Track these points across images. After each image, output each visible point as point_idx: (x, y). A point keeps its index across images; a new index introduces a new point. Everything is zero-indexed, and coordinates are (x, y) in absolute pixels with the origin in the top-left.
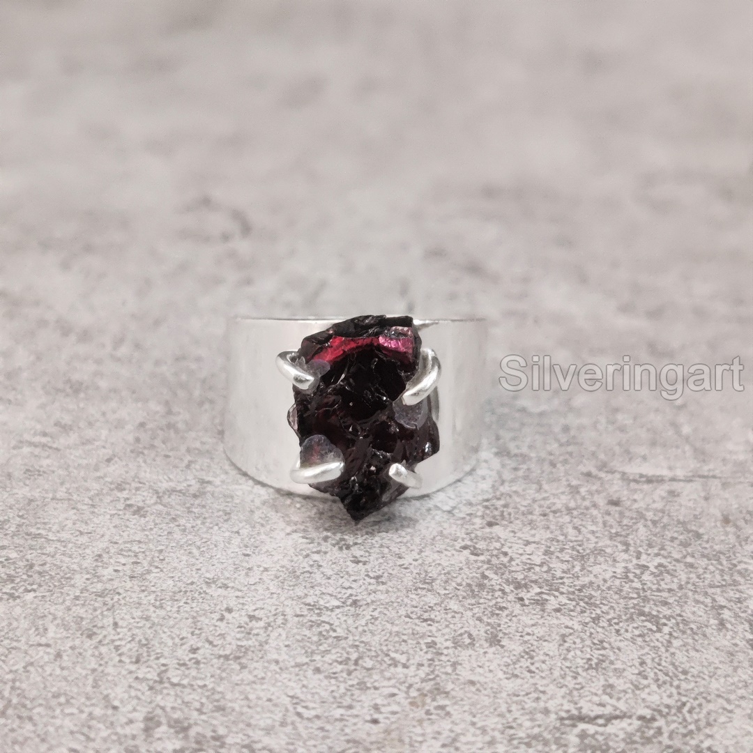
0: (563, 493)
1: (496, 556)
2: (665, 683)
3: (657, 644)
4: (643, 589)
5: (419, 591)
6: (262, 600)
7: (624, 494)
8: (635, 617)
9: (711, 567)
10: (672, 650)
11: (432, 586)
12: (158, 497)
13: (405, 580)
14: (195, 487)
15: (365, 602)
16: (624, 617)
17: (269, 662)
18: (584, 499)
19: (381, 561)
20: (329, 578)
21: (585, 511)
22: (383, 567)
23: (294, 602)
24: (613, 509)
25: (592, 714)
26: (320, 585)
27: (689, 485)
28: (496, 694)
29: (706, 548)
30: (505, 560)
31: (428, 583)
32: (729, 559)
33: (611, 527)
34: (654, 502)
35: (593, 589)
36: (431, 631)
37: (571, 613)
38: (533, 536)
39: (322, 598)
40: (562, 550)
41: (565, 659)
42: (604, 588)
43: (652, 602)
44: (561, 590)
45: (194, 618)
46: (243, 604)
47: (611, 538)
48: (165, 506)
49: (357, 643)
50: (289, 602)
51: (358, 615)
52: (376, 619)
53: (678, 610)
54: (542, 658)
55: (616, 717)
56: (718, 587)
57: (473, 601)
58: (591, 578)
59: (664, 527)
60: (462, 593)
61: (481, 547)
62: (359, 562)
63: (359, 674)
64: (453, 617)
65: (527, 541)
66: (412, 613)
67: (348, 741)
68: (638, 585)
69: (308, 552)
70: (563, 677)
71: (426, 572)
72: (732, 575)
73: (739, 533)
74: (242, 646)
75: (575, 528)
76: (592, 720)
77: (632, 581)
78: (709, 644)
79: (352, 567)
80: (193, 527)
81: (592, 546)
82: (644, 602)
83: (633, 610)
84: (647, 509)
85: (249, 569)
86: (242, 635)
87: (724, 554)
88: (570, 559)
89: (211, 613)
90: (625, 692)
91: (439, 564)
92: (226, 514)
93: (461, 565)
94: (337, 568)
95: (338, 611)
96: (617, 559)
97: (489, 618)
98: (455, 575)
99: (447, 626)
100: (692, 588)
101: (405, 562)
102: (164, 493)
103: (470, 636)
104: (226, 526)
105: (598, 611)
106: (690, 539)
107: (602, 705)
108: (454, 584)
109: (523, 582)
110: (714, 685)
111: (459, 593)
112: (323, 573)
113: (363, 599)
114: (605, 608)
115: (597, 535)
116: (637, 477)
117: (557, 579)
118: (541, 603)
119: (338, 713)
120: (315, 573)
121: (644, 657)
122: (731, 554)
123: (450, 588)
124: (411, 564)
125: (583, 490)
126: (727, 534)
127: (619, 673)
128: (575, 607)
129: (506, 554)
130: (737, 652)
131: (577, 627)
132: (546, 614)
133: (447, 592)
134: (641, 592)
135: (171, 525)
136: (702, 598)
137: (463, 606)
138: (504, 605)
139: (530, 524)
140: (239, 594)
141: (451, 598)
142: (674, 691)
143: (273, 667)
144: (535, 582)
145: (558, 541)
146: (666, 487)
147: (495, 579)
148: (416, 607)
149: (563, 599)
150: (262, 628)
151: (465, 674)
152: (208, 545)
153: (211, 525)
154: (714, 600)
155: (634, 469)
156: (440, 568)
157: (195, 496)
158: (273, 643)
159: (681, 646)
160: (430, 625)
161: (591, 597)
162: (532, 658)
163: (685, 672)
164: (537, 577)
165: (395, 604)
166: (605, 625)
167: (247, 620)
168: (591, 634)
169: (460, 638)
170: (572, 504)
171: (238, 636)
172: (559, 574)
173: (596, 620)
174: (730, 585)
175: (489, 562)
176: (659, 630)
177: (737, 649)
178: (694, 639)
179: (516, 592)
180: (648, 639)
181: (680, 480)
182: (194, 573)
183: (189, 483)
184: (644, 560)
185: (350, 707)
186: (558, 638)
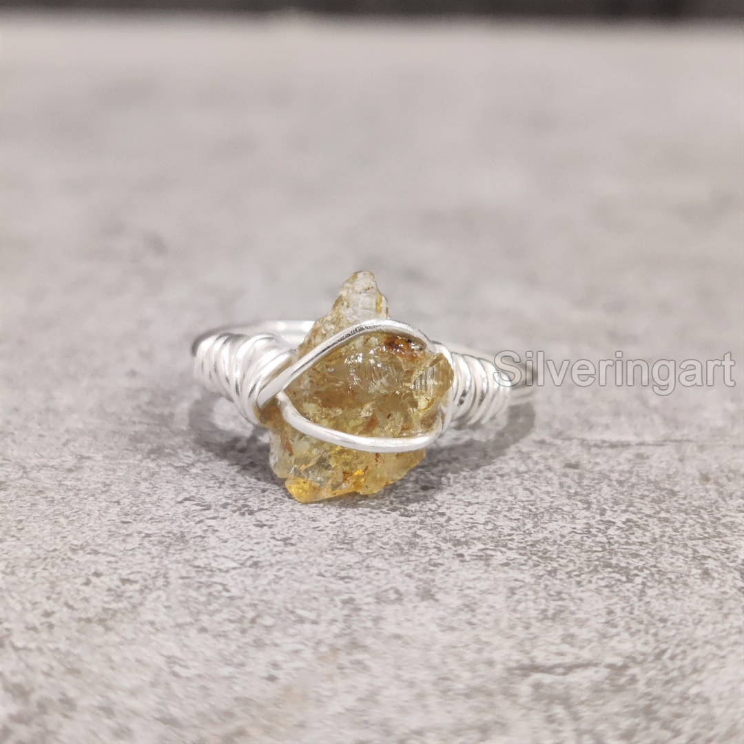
0: (512, 459)
1: (431, 516)
2: (639, 631)
3: (627, 594)
4: (609, 543)
5: (336, 551)
6: (140, 564)
7: (584, 458)
8: (599, 569)
9: (690, 521)
10: (647, 599)
11: (352, 546)
12: (25, 472)
13: (319, 541)
14: (71, 461)
15: (268, 563)
16: (586, 570)
17: (142, 623)
18: (536, 463)
19: (291, 524)
20: (226, 542)
21: (538, 474)
22: (293, 530)
23: (180, 566)
24: (571, 471)
25: (550, 663)
26: (214, 548)
27: (660, 450)
28: (427, 647)
29: (682, 504)
30: (442, 520)
31: (347, 543)
32: (710, 513)
33: (570, 487)
34: (619, 464)
35: (549, 544)
36: (348, 589)
37: (523, 567)
38: (477, 497)
39: (215, 561)
40: (510, 510)
41: (515, 611)
42: (562, 543)
43: (620, 555)
44: (510, 546)
45: (52, 583)
46: (116, 569)
47: (569, 497)
48: (32, 480)
49: (256, 602)
50: (174, 566)
51: (259, 575)
52: (281, 578)
53: (652, 562)
54: (486, 610)
55: (579, 666)
56: (701, 539)
57: (402, 559)
58: (546, 534)
59: (633, 486)
60: (388, 551)
61: (413, 509)
62: (265, 525)
63: (256, 632)
64: (377, 574)
65: (469, 502)
66: (326, 571)
67: (237, 699)
68: (605, 540)
69: (202, 518)
70: (512, 628)
71: (346, 533)
72: (715, 528)
73: (721, 490)
74: (109, 609)
75: (526, 489)
76: (549, 670)
77: (596, 536)
78: (691, 593)
79: (254, 531)
80: (62, 498)
81: (546, 505)
82: (611, 555)
83: (597, 563)
84: (612, 471)
85: (127, 535)
86: (111, 598)
87: (705, 509)
88: (521, 517)
89: (75, 578)
90: (590, 641)
91: (362, 526)
92: (105, 485)
93: (388, 526)
94: (235, 532)
95: (233, 572)
96: (578, 516)
97: (421, 574)
98: (380, 536)
99: (369, 583)
100: (669, 541)
101: (321, 525)
102: (32, 468)
103: (397, 592)
104: (103, 496)
105: (555, 565)
106: (664, 497)
107: (562, 654)
108: (379, 544)
109: (464, 540)
110: (700, 632)
111: (384, 551)
112: (218, 537)
113: (266, 560)
114: (562, 562)
115: (552, 495)
116: (599, 443)
117: (505, 536)
118: (485, 558)
119: (226, 671)
120: (209, 537)
121: (612, 607)
122: (714, 509)
123: (375, 547)
124: (326, 526)
125: (535, 456)
126: (707, 491)
127: (581, 623)
128: (526, 561)
129: (443, 514)
130: (726, 599)
131: (528, 579)
132: (490, 569)
133: (370, 551)
134: (607, 546)
135: (37, 497)
136: (681, 550)
137: (390, 563)
138: (440, 561)
139: (472, 487)
140: (113, 559)
141: (375, 557)
142: (650, 638)
143: (148, 628)
144: (479, 539)
145: (506, 501)
146: (634, 451)
147: (428, 537)
148: (331, 566)
149: (512, 554)
150: (138, 591)
151: (389, 628)
152: (79, 515)
153: (85, 497)
154: (695, 551)
155: (594, 436)
156: (363, 529)
157: (70, 470)
158: (148, 604)
159: (657, 595)
160: (347, 582)
161: (545, 551)
162: (473, 610)
163: (663, 620)
164: (481, 535)
165: (306, 564)
166: (564, 577)
167: (118, 583)
168: (546, 586)
169: (384, 594)
170: (523, 468)
171: (106, 599)
172: (506, 531)
173: (552, 573)
174: (714, 537)
175: (422, 522)
176: (629, 581)
177: (726, 596)
178: (673, 588)
179: (454, 548)
180: (616, 590)
181: (649, 445)
182: (58, 541)
183: (63, 459)
184: (609, 516)
185: (242, 665)
186: (505, 590)
